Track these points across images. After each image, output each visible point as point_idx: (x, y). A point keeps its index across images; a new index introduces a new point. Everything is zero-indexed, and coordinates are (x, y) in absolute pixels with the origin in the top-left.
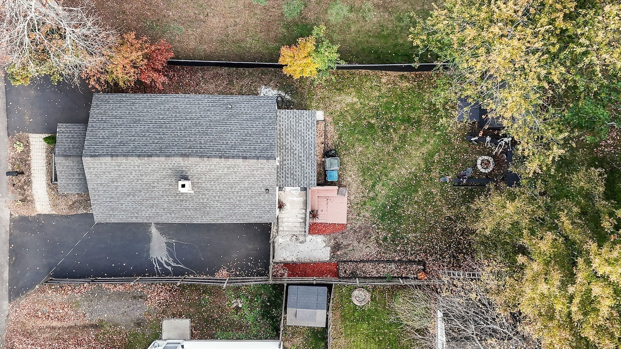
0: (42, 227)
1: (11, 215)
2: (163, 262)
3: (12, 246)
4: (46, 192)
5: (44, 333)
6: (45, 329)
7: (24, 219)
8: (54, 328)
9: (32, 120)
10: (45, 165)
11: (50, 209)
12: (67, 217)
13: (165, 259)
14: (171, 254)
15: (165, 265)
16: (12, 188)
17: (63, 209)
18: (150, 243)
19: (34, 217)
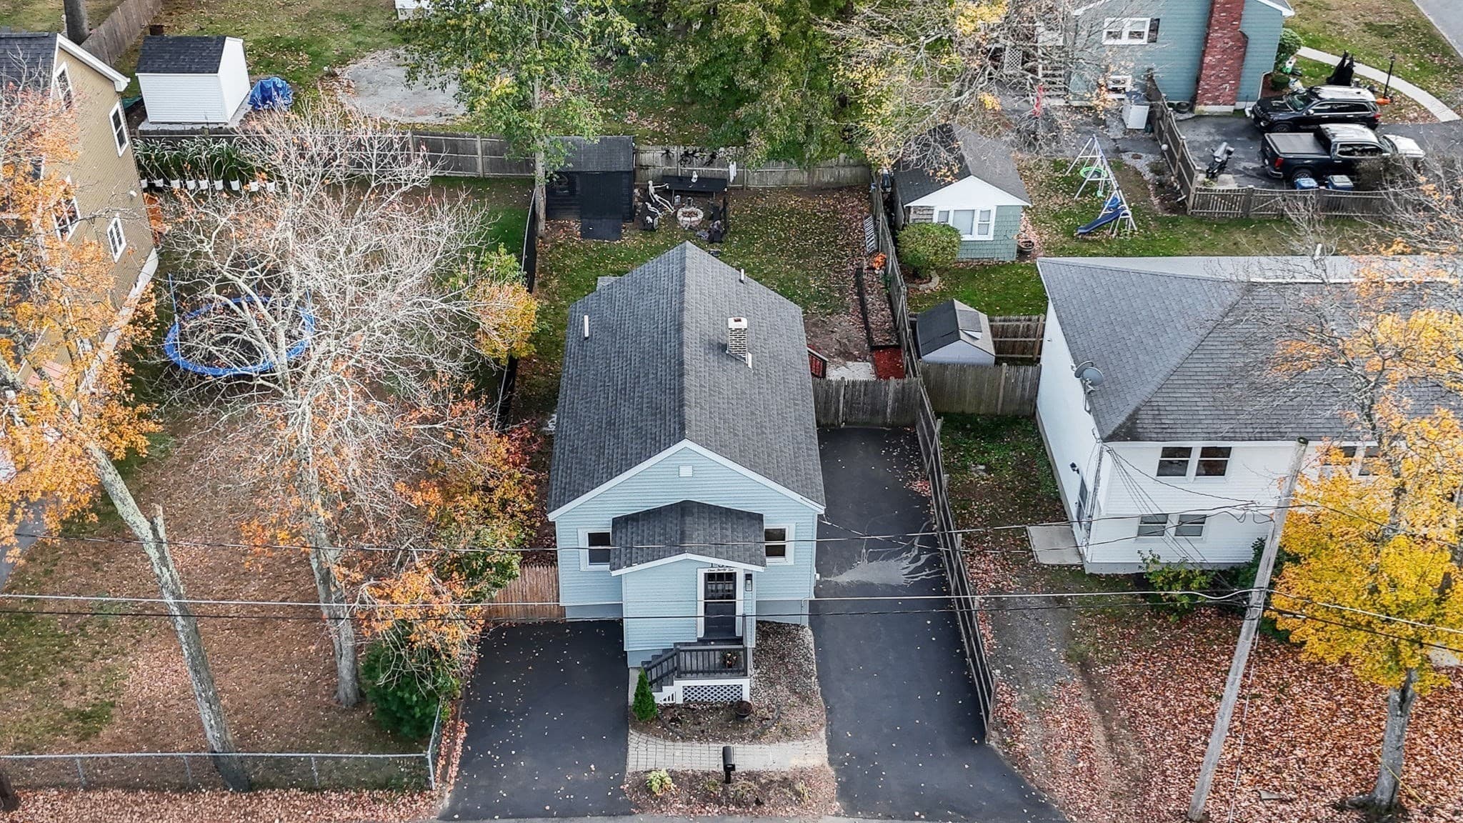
0: (860, 757)
1: (837, 815)
2: (913, 566)
3: (917, 814)
4: (772, 745)
5: (1127, 755)
6: (1118, 754)
7: (844, 792)
8: (1111, 738)
9: (592, 766)
10: (705, 745)
11: (815, 742)
12: (829, 711)
13: (905, 563)
14: (896, 555)
15: (919, 563)
16: (766, 808)
17: (812, 714)
18: (873, 584)
19: (836, 771)
